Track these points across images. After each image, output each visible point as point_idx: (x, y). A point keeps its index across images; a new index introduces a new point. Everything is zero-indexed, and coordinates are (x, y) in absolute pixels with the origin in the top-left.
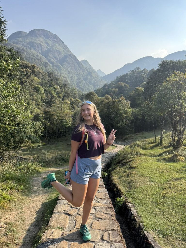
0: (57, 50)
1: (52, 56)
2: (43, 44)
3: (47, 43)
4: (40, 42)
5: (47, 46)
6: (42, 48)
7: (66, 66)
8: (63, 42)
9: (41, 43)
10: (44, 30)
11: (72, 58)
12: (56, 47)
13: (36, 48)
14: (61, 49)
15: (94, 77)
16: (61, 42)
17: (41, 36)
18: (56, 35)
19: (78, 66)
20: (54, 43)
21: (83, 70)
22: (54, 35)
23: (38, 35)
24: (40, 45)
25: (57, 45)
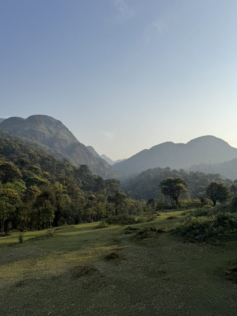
0: (63, 139)
1: (58, 147)
2: (46, 133)
3: (50, 131)
4: (42, 131)
5: (50, 134)
6: (46, 137)
7: (75, 157)
8: (67, 129)
9: (44, 132)
10: (45, 116)
11: (81, 147)
12: (60, 135)
13: (39, 138)
14: (67, 138)
15: (107, 169)
16: (66, 129)
17: (42, 123)
18: (59, 122)
19: (88, 156)
20: (58, 130)
21: (94, 161)
22: (56, 121)
23: (38, 122)
24: (43, 133)
25: (61, 133)
